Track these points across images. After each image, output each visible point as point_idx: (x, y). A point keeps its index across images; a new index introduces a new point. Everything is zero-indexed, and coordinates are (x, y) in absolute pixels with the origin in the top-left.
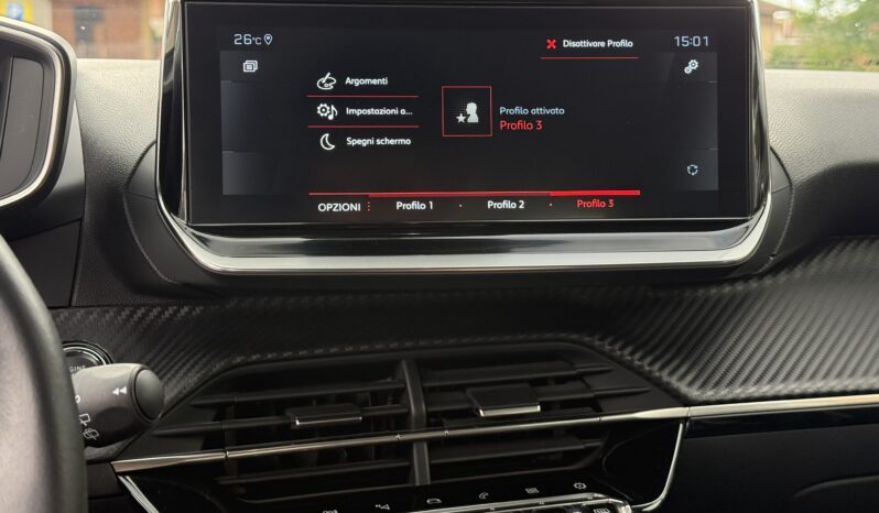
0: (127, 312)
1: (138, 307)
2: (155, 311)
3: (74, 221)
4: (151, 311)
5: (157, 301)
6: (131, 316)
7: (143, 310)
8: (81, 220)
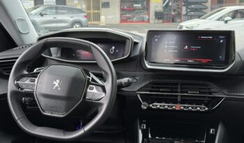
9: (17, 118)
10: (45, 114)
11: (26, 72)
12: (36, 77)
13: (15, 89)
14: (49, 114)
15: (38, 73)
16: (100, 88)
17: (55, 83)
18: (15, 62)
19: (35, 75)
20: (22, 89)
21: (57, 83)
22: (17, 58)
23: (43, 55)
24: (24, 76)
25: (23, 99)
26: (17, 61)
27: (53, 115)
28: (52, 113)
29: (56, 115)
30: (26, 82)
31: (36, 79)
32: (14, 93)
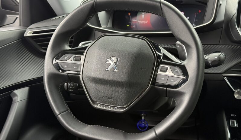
0: (230, 46)
1: (232, 45)
2: (236, 46)
3: (221, 28)
4: (235, 46)
5: (236, 44)
6: (234, 47)
7: (233, 46)
8: (222, 28)
9: (57, 112)
10: (96, 106)
11: (68, 48)
12: (82, 54)
13: (54, 71)
14: (102, 107)
15: (85, 48)
16: (178, 69)
17: (110, 62)
18: (51, 35)
19: (81, 51)
20: (63, 71)
21: (112, 62)
22: (53, 31)
23: (88, 24)
24: (65, 52)
25: (66, 84)
26: (55, 34)
27: (108, 109)
28: (107, 106)
29: (112, 109)
30: (69, 61)
31: (83, 57)
32: (53, 77)
